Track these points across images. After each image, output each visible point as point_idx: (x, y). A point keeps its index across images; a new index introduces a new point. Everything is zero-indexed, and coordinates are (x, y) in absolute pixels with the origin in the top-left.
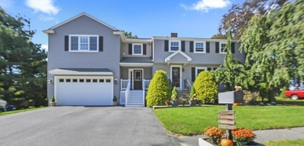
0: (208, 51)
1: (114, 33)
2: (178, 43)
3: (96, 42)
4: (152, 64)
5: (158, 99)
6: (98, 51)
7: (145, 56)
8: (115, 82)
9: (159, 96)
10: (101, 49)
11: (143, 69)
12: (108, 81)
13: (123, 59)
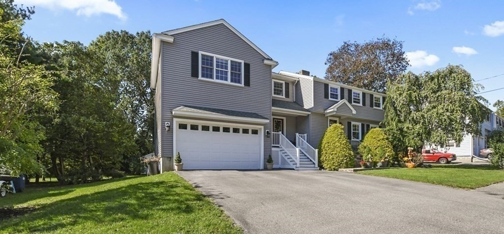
0: (364, 104)
1: (266, 62)
2: (337, 89)
3: (240, 70)
4: (310, 113)
5: (346, 160)
6: (242, 85)
7: (287, 100)
8: (268, 134)
9: (346, 156)
10: (247, 83)
11: (285, 118)
12: (255, 132)
13: (275, 103)
